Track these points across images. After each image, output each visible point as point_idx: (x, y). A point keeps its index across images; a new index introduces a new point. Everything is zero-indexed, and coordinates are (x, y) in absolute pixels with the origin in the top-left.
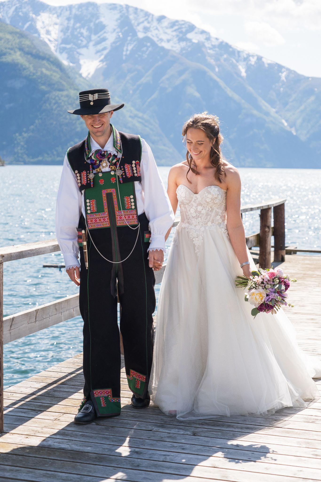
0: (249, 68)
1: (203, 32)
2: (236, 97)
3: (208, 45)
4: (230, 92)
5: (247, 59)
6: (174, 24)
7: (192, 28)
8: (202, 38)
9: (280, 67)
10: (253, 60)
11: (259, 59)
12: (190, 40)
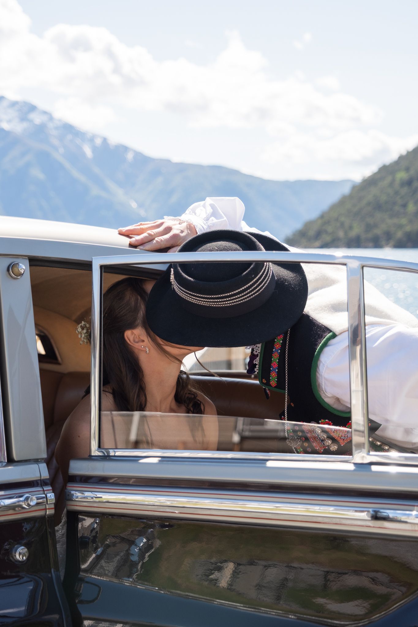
0: (94, 149)
1: (45, 113)
2: (82, 178)
3: (51, 125)
4: (76, 174)
5: (92, 140)
6: (14, 104)
7: (33, 108)
8: (45, 118)
9: (126, 149)
10: (98, 142)
11: (105, 140)
12: (31, 121)
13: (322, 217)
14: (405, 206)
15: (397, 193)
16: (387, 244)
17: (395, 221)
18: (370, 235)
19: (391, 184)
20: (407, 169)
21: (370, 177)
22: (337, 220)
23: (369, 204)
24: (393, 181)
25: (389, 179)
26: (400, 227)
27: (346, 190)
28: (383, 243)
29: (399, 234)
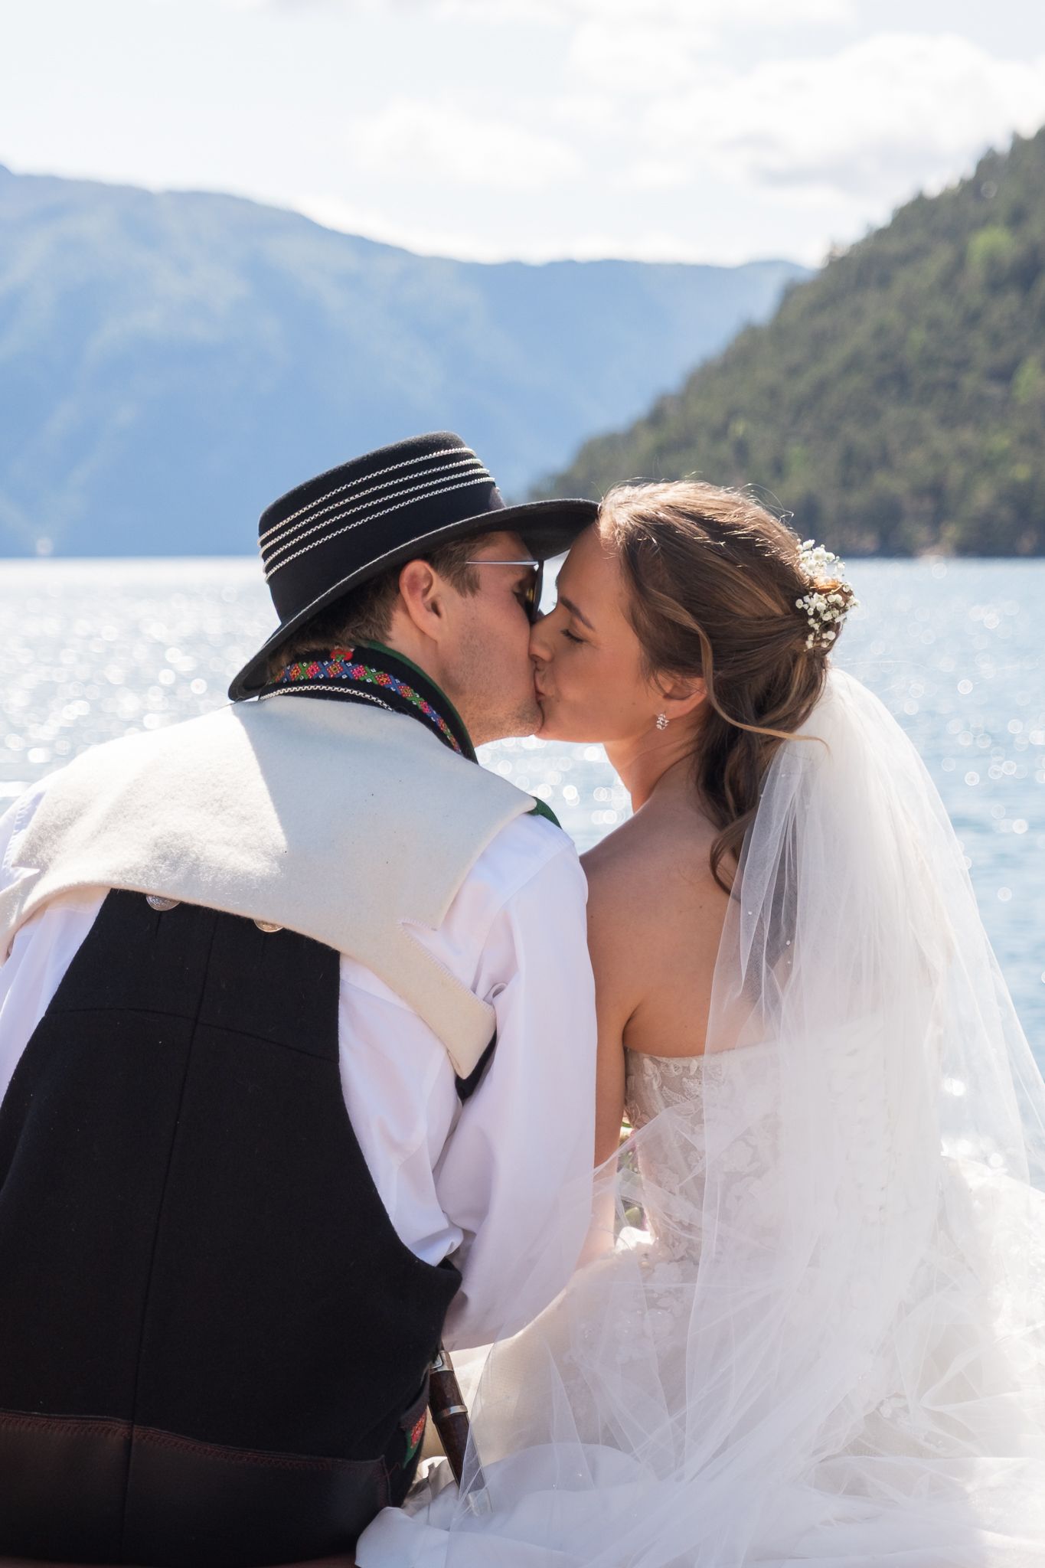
13: (656, 418)
14: (1005, 374)
15: (973, 319)
16: (935, 540)
17: (967, 436)
18: (858, 499)
19: (949, 282)
20: (1017, 218)
21: (856, 247)
22: (720, 433)
23: (853, 364)
24: (960, 262)
25: (942, 255)
26: (988, 464)
27: (761, 306)
28: (922, 533)
29: (983, 496)
